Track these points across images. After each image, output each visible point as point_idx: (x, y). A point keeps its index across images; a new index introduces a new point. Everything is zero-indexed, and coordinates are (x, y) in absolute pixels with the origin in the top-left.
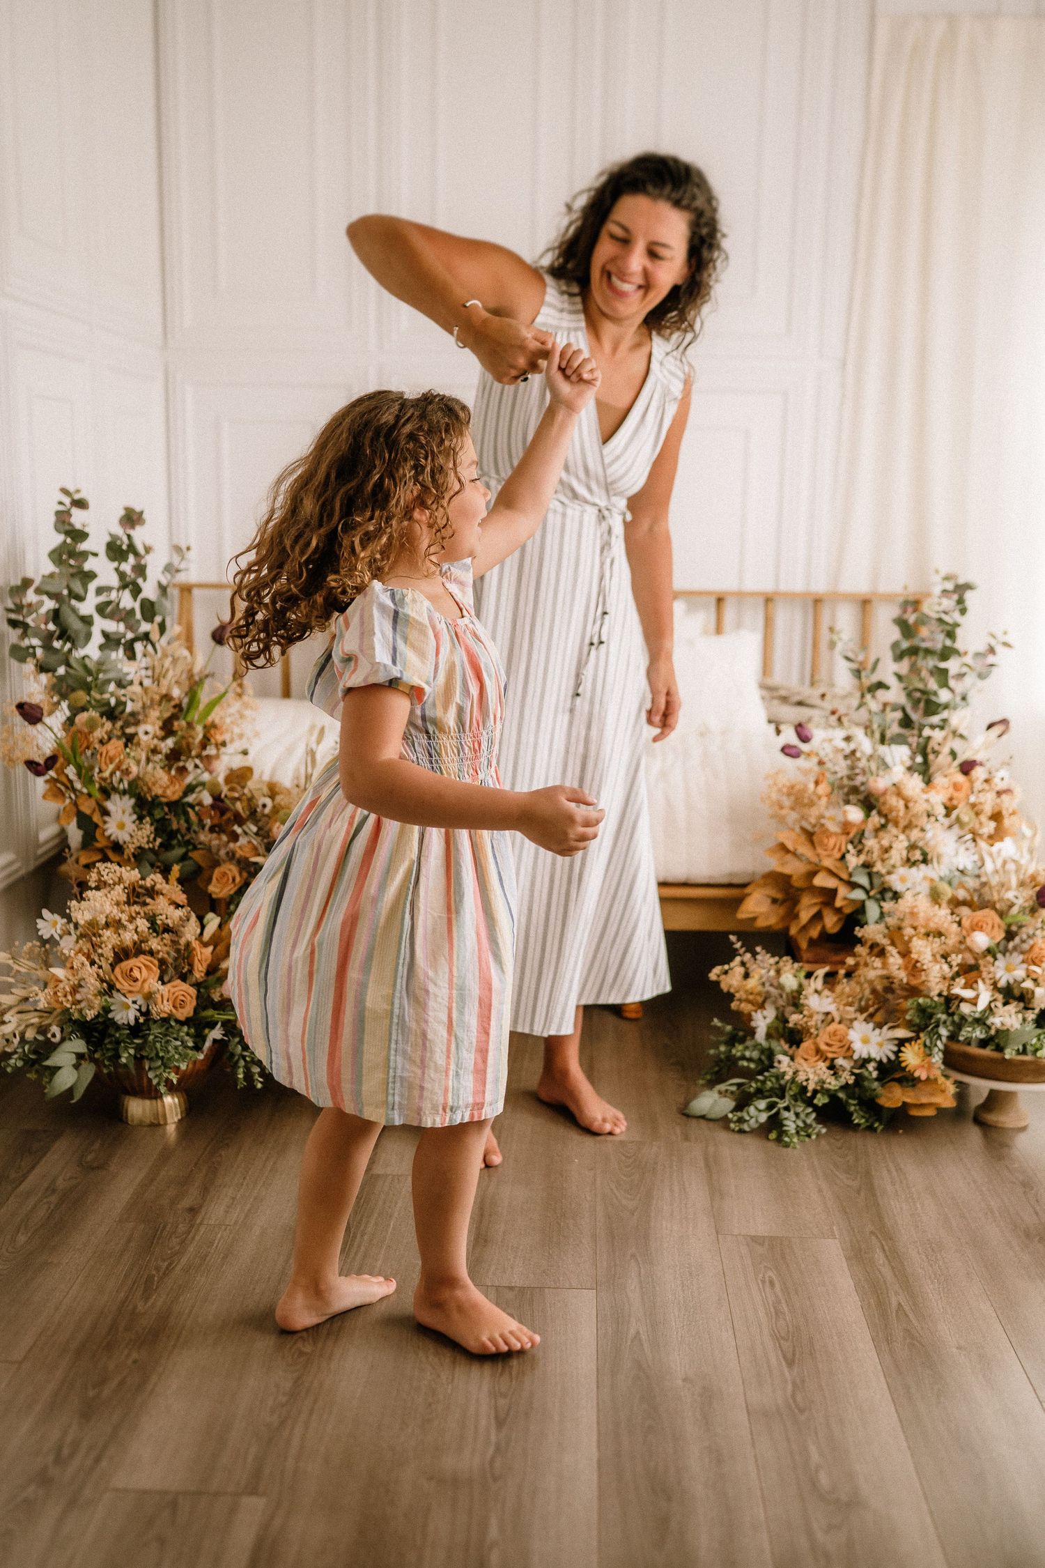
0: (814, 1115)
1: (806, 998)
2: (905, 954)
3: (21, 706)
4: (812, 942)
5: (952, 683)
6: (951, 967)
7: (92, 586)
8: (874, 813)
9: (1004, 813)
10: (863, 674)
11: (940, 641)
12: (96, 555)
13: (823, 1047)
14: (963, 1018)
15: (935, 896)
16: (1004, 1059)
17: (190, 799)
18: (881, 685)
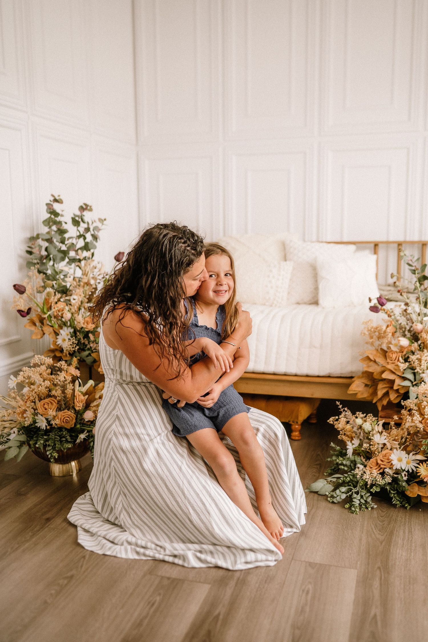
0: (371, 497)
1: (373, 435)
2: (423, 415)
3: (15, 286)
4: (384, 408)
10: (417, 272)
12: (66, 223)
13: (379, 462)
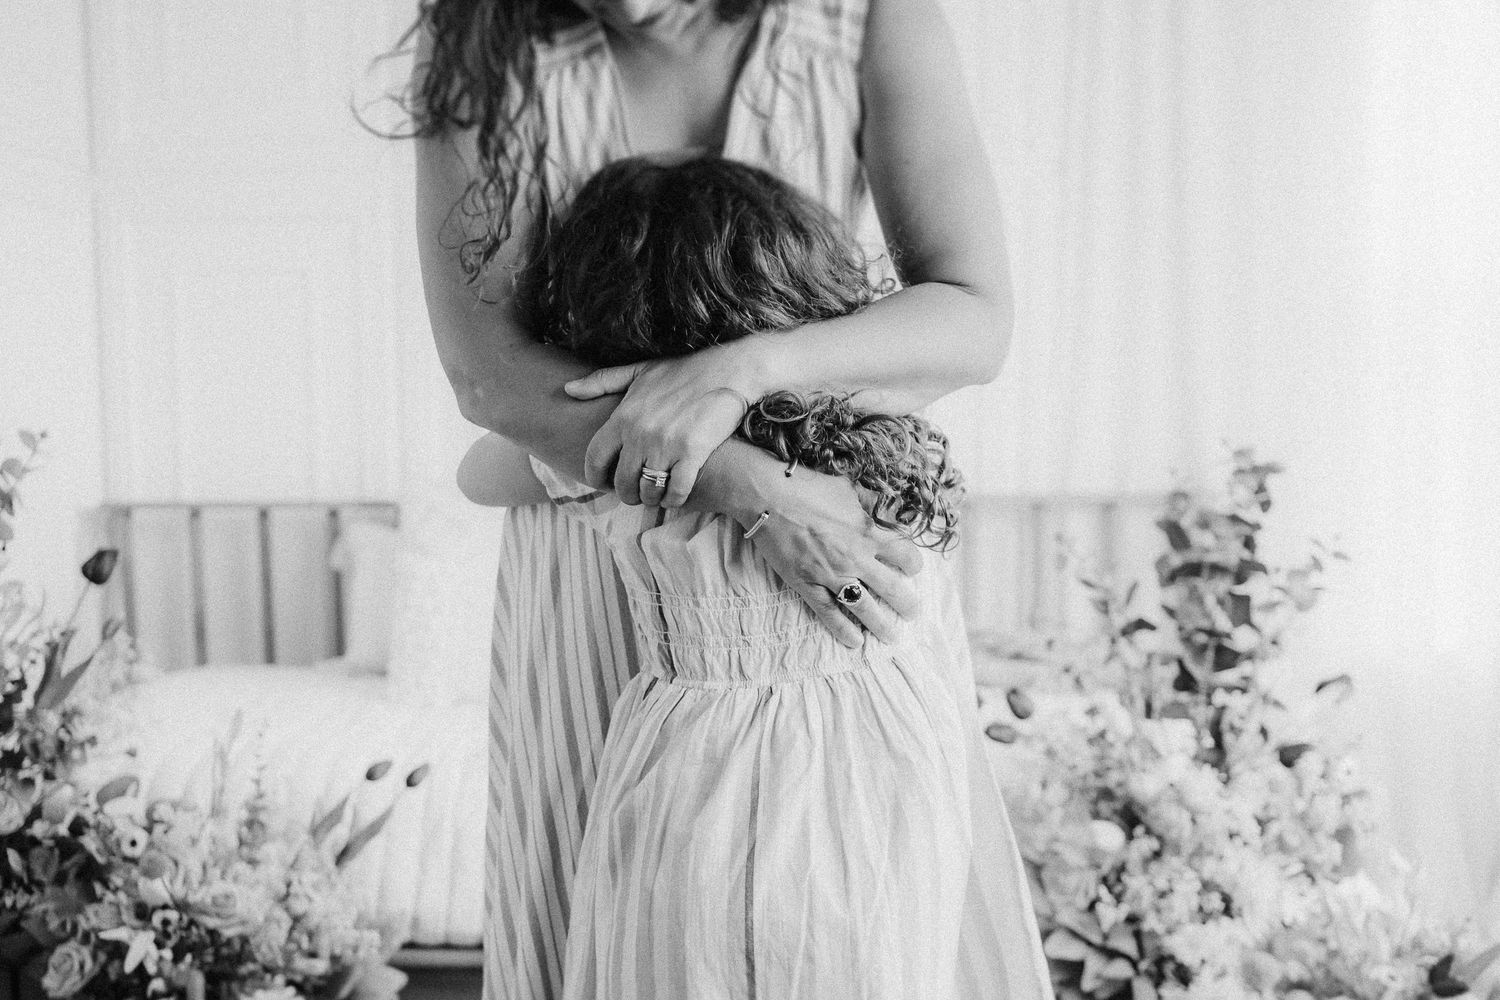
5: (1257, 617)
8: (1139, 830)
9: (1357, 829)
10: (1112, 607)
11: (1233, 554)
18: (1141, 624)
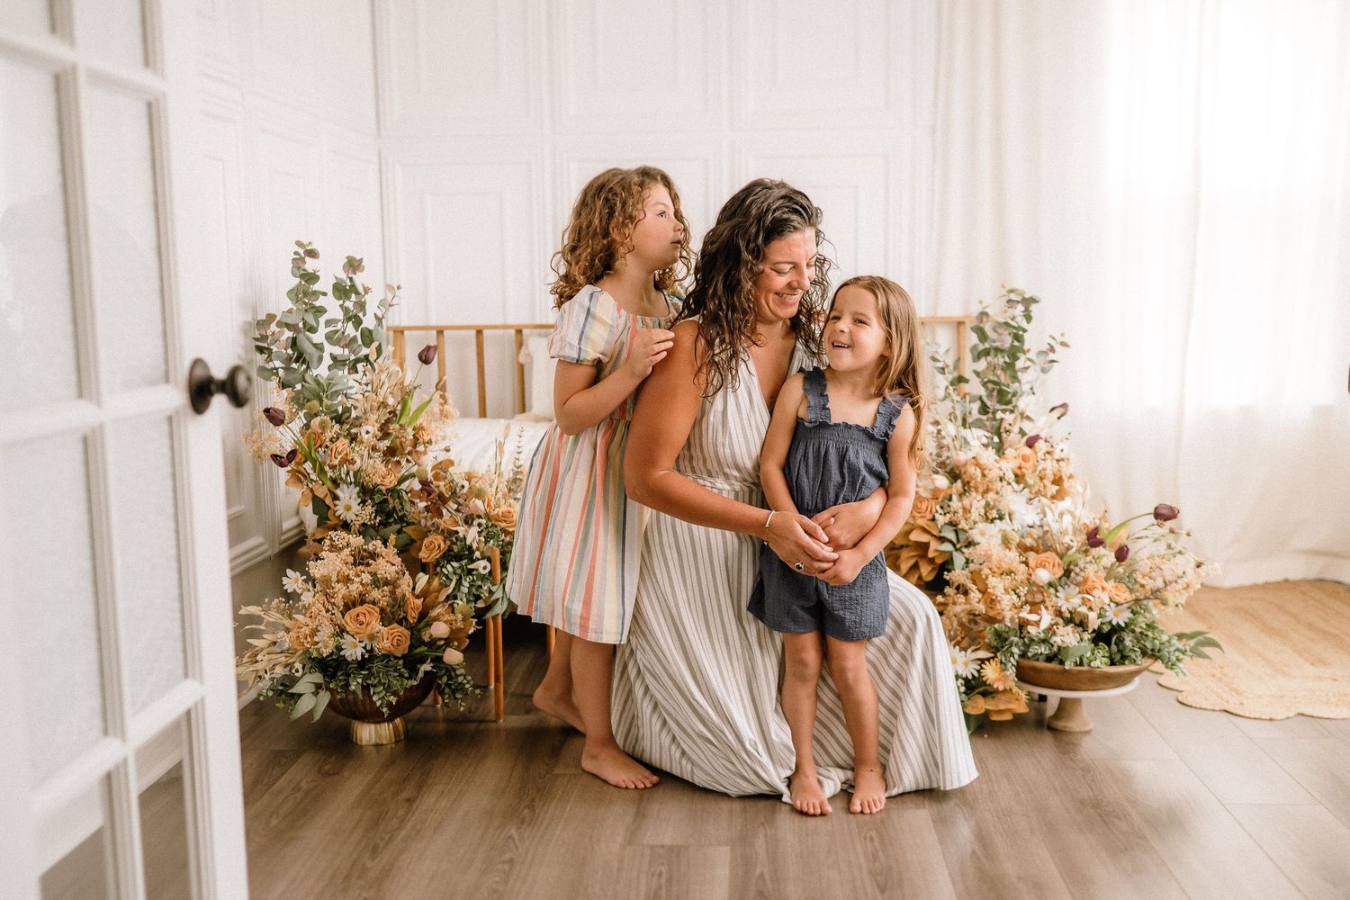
2: (983, 591)
3: (267, 411)
5: (1019, 376)
6: (1019, 597)
7: (322, 320)
8: (957, 481)
9: (1064, 477)
10: (947, 371)
11: (1007, 341)
12: (325, 294)
14: (1032, 640)
15: (1006, 542)
16: (1065, 670)
17: (404, 486)
18: (961, 379)
